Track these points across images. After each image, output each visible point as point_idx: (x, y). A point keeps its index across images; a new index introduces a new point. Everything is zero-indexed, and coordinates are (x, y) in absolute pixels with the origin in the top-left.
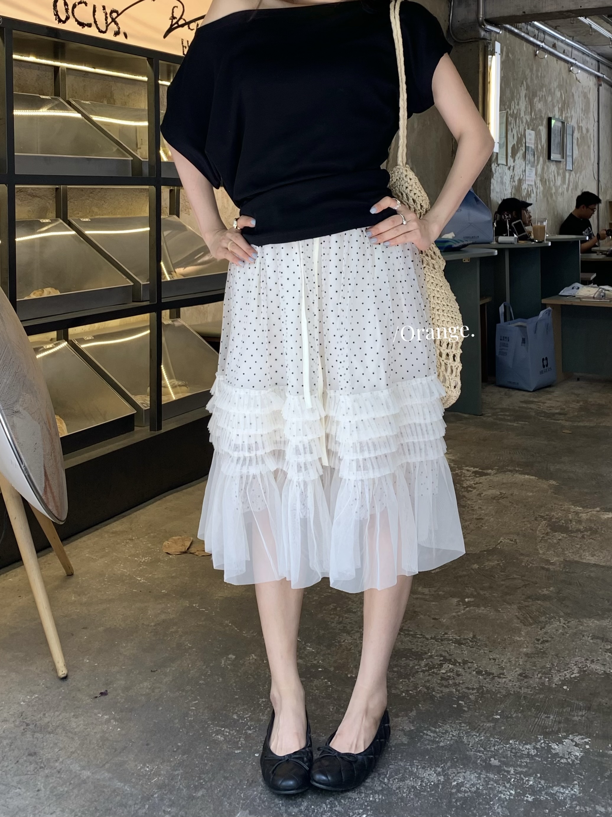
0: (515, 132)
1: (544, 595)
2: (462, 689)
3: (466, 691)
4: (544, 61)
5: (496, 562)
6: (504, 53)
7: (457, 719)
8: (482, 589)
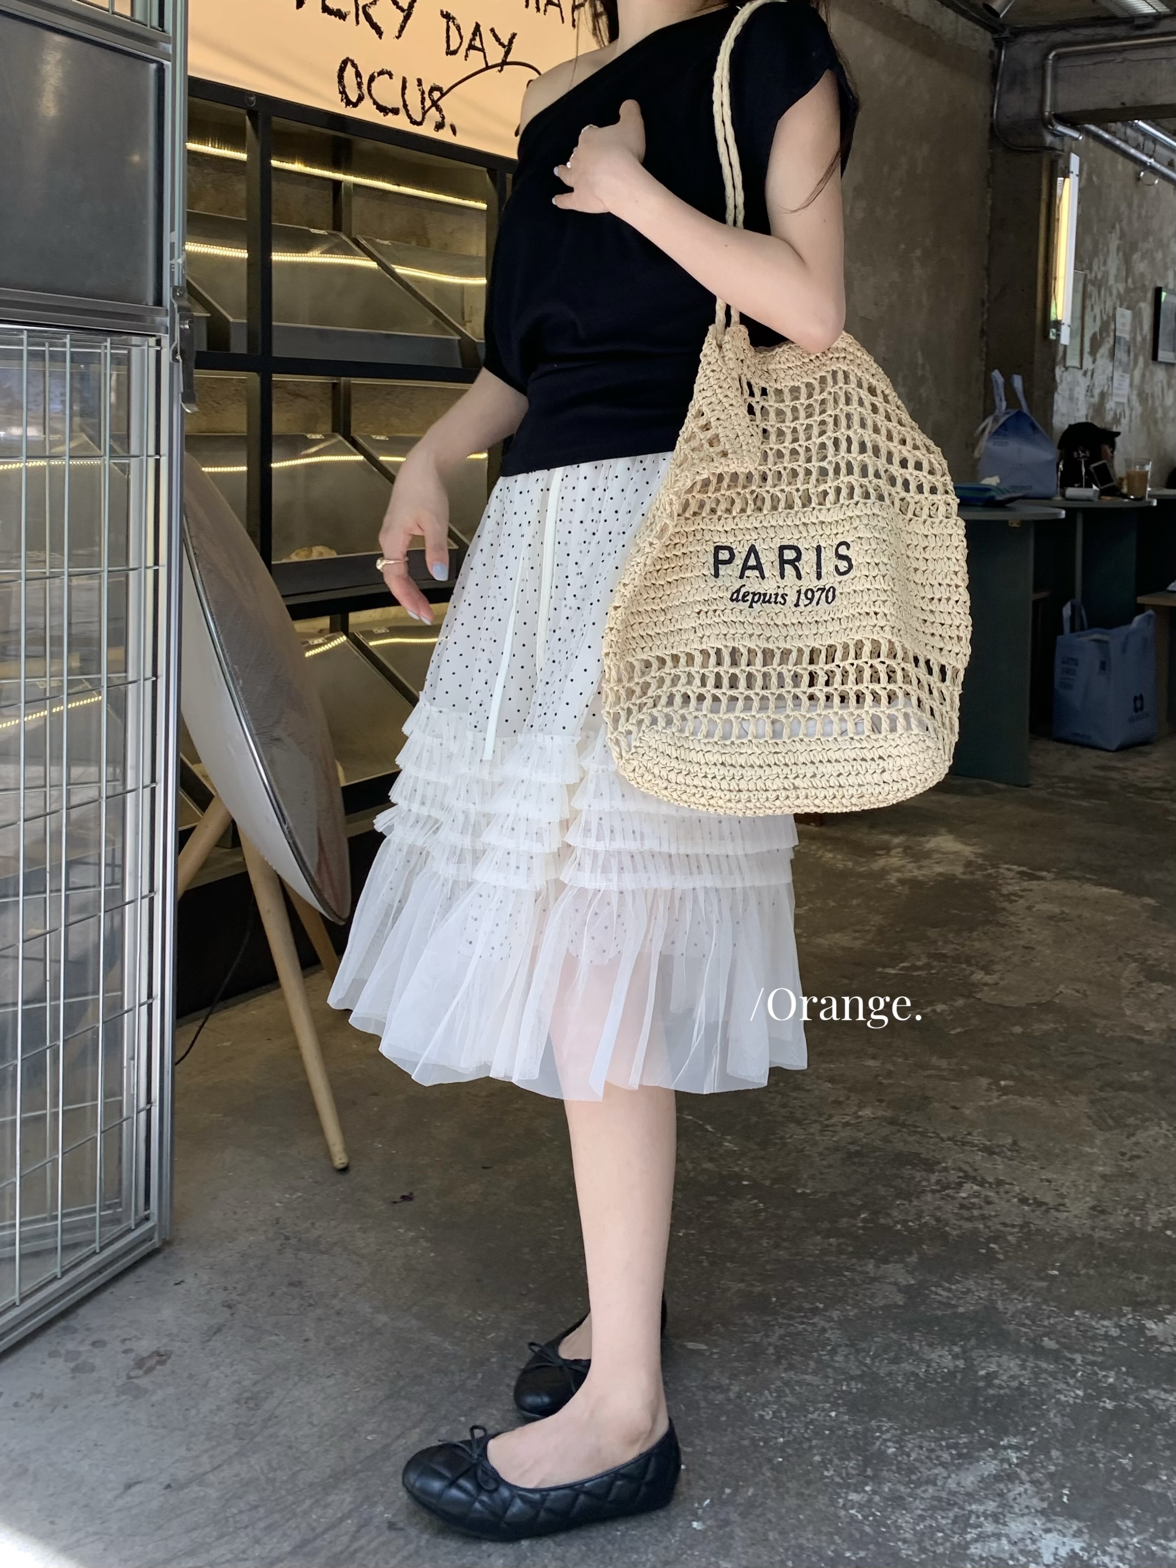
0: (1097, 310)
1: (1134, 1082)
2: (995, 1225)
3: (1002, 1228)
4: (1152, 192)
5: (1052, 1025)
6: (1084, 175)
7: (987, 1273)
8: (1030, 1068)
